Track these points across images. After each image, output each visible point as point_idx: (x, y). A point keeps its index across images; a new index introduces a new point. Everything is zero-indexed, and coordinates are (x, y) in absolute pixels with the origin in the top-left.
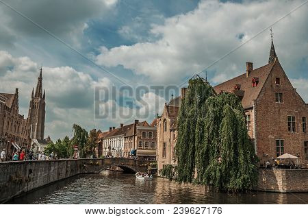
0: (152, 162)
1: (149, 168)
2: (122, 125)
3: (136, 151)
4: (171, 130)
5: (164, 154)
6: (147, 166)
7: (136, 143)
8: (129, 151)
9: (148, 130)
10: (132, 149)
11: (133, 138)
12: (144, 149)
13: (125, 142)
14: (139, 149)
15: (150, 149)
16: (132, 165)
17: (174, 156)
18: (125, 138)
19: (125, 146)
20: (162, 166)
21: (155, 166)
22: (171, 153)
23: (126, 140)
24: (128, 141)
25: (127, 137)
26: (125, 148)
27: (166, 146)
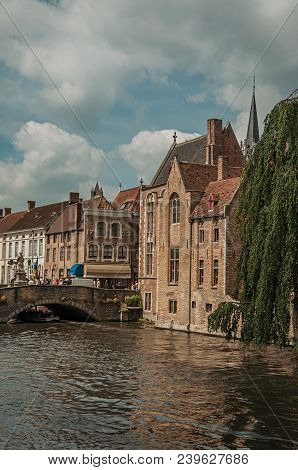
0: (131, 293)
1: (124, 308)
2: (32, 204)
3: (81, 267)
4: (192, 221)
5: (173, 276)
6: (118, 305)
7: (81, 249)
8: (61, 265)
9: (109, 219)
10: (70, 264)
11: (73, 237)
12: (100, 263)
13: (49, 246)
14: (89, 262)
15: (115, 263)
16: (85, 301)
17: (201, 281)
18: (48, 236)
19: (48, 255)
20: (167, 303)
21: (136, 302)
22: (194, 274)
23: (52, 241)
24: (59, 243)
25: (55, 234)
26: (47, 260)
27: (177, 257)
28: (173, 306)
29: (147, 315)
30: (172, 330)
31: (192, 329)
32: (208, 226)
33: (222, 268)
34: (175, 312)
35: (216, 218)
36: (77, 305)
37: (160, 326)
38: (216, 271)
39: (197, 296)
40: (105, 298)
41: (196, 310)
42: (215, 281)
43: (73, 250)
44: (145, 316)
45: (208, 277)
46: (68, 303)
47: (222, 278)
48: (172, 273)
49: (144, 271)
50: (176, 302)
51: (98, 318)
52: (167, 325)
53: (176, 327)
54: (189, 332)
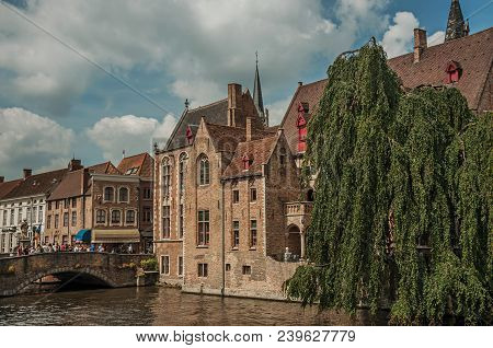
0: (146, 258)
1: (141, 272)
2: (28, 172)
3: (90, 231)
4: (223, 182)
5: (203, 236)
6: (134, 269)
7: (88, 214)
8: (64, 231)
9: (117, 184)
10: (75, 230)
11: (79, 202)
12: (108, 228)
13: (50, 213)
14: (97, 227)
15: (123, 228)
16: (101, 268)
17: (236, 242)
18: (49, 202)
19: (49, 222)
20: (196, 267)
21: (153, 266)
22: (228, 236)
23: (53, 206)
24: (61, 209)
25: (57, 201)
26: (48, 227)
27: (207, 219)
28: (203, 269)
29: (164, 278)
30: (201, 294)
31: (227, 293)
32: (243, 186)
33: (262, 228)
34: (206, 275)
35: (251, 178)
36: (92, 272)
37: (188, 290)
38: (254, 232)
39: (231, 259)
40: (121, 263)
41: (232, 273)
42: (253, 242)
43: (78, 215)
44: (162, 280)
45: (244, 238)
46: (82, 271)
47: (262, 239)
48: (201, 236)
49: (160, 235)
50: (206, 265)
51: (114, 284)
52: (196, 290)
53: (207, 291)
54: (223, 296)
